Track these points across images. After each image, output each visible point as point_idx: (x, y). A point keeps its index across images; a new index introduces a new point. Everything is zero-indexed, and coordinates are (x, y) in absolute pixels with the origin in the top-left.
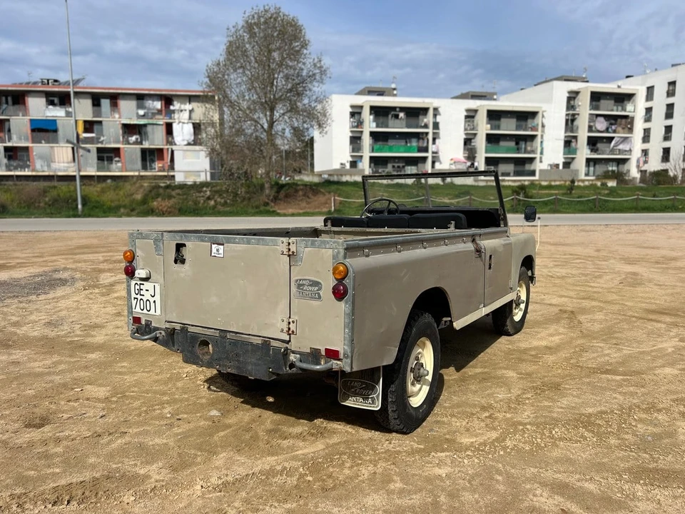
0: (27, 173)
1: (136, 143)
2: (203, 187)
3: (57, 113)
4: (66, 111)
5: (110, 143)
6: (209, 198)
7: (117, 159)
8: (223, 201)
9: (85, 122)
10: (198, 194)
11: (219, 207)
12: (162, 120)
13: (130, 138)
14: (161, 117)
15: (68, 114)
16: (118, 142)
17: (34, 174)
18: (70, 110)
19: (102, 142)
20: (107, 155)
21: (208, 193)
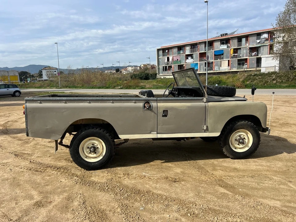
0: (212, 72)
1: (255, 56)
2: (272, 74)
3: (224, 47)
4: (227, 45)
5: (244, 57)
6: (274, 80)
7: (246, 63)
8: (280, 81)
9: (234, 49)
10: (268, 78)
11: (278, 84)
12: (268, 43)
13: (252, 54)
14: (268, 42)
15: (228, 47)
16: (247, 56)
17: (214, 72)
18: (229, 45)
19: (240, 57)
20: (242, 62)
21: (274, 77)
